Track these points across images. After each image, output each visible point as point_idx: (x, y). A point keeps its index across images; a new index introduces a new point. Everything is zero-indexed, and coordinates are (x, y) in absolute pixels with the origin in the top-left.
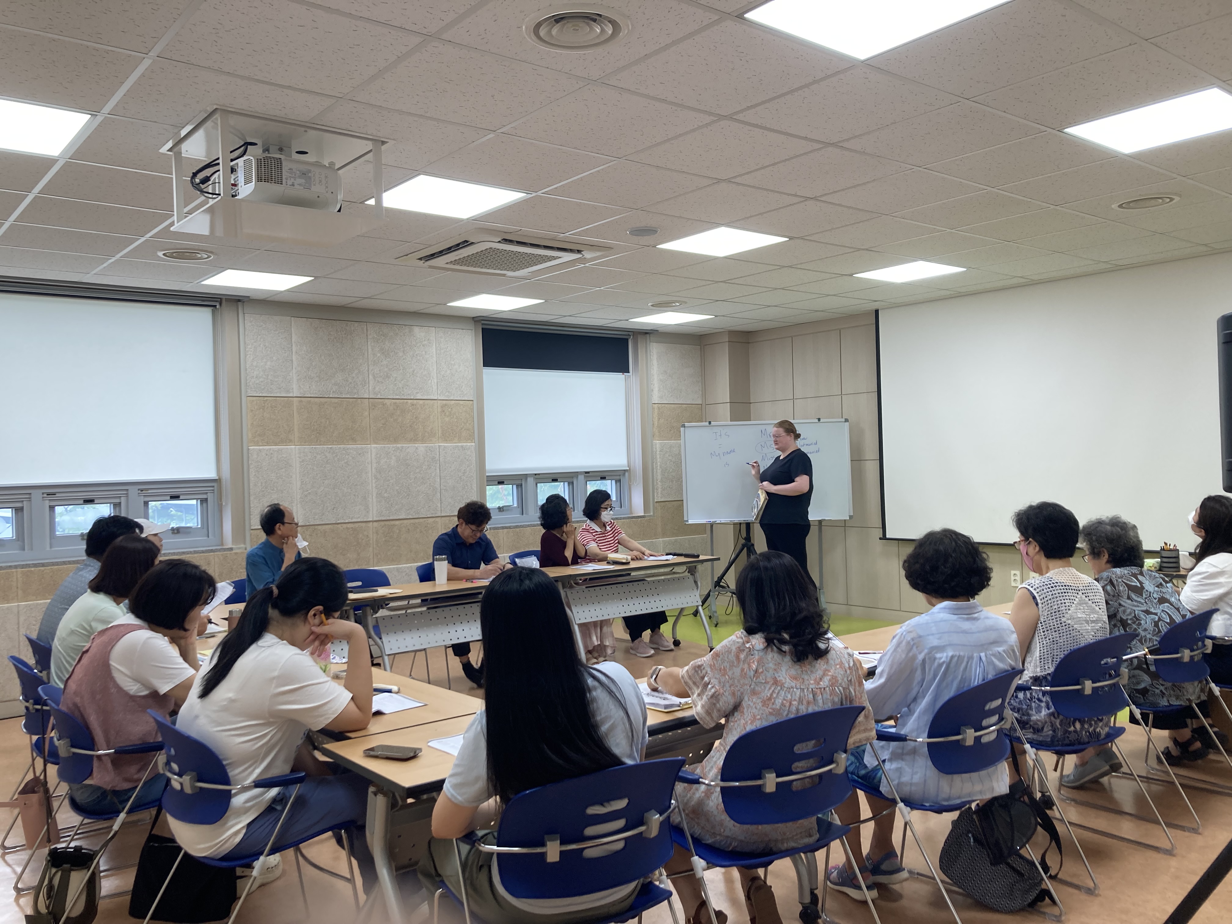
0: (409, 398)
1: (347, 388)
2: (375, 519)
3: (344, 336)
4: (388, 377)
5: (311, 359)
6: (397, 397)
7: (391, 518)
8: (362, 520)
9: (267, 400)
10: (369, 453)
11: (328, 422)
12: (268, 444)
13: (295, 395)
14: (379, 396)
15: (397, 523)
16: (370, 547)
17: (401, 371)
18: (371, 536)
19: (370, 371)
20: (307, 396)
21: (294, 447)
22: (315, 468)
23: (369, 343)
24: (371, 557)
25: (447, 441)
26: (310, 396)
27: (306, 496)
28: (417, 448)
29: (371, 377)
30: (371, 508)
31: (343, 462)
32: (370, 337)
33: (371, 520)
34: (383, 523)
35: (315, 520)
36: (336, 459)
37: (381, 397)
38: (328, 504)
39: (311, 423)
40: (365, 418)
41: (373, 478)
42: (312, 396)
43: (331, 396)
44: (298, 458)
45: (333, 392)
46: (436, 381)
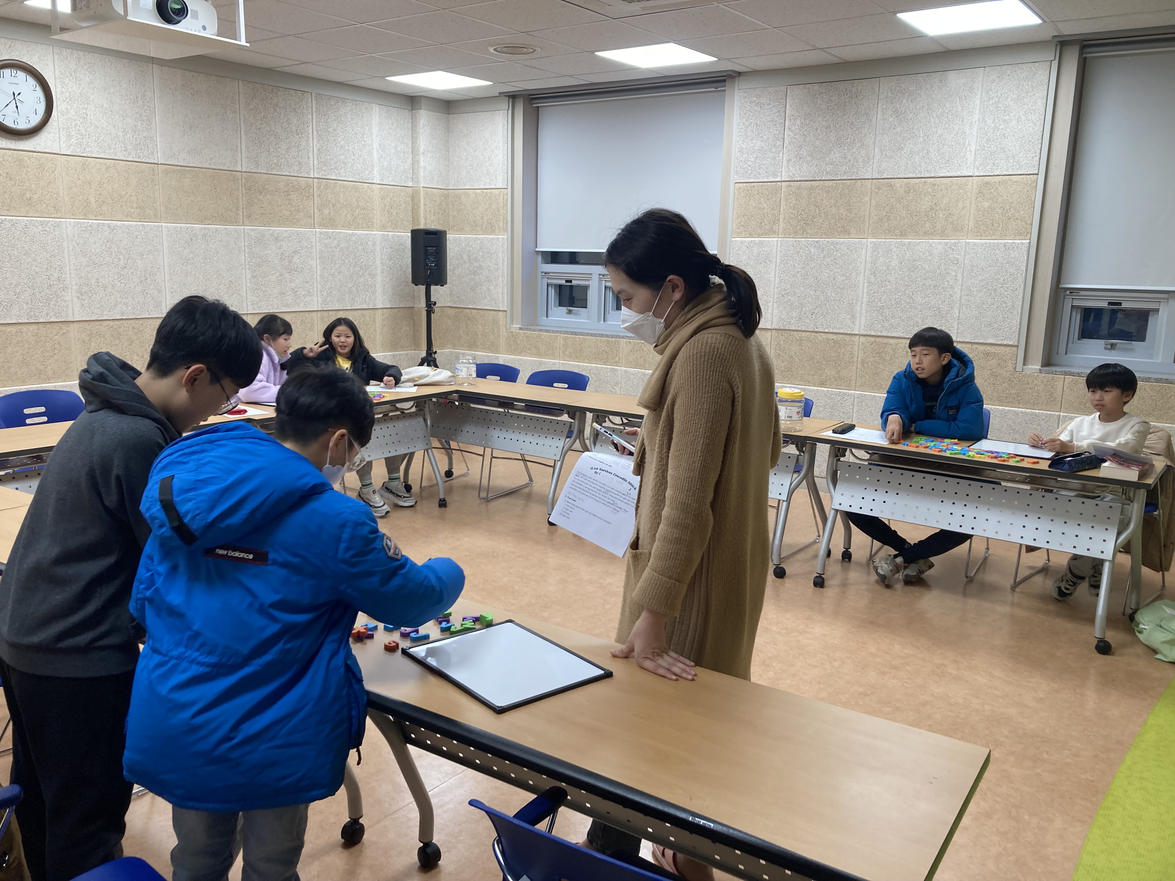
0: (928, 175)
1: (844, 168)
2: (862, 332)
3: (847, 100)
4: (902, 149)
5: (804, 135)
6: (911, 175)
7: (884, 334)
8: (845, 332)
9: (754, 186)
10: (864, 250)
11: (817, 211)
12: (751, 235)
13: (783, 179)
14: (885, 176)
15: (892, 341)
16: (852, 366)
17: (920, 139)
18: (856, 353)
19: (876, 143)
20: (796, 179)
21: (777, 239)
22: (796, 264)
23: (879, 105)
24: (854, 378)
25: (981, 236)
26: (799, 179)
27: (783, 296)
28: (931, 246)
29: (876, 149)
30: (858, 319)
31: (829, 260)
32: (882, 97)
33: (857, 333)
34: (873, 339)
35: (790, 324)
36: (822, 255)
37: (888, 177)
38: (807, 308)
39: (798, 212)
40: (864, 205)
41: (866, 281)
42: (801, 179)
43: (824, 178)
44: (779, 253)
45: (827, 173)
46: (973, 149)
